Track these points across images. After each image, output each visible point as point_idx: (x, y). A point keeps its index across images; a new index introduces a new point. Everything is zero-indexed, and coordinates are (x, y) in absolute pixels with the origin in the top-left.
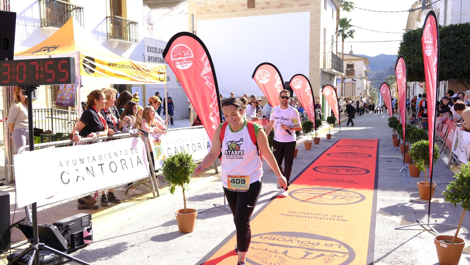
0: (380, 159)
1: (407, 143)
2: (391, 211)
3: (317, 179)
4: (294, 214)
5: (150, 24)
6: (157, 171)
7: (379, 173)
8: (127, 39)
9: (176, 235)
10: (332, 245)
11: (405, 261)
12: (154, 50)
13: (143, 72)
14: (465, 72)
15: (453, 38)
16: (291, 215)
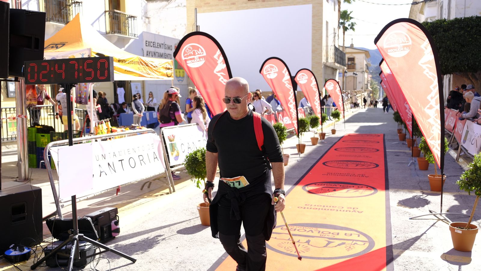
0: (387, 153)
1: (414, 137)
2: (404, 203)
3: (328, 173)
4: (311, 207)
5: (147, 18)
6: (172, 167)
7: (388, 166)
8: (126, 34)
9: (199, 228)
10: (351, 235)
11: (422, 247)
12: (152, 44)
13: (152, 69)
14: (470, 65)
15: (458, 32)
16: (308, 208)
